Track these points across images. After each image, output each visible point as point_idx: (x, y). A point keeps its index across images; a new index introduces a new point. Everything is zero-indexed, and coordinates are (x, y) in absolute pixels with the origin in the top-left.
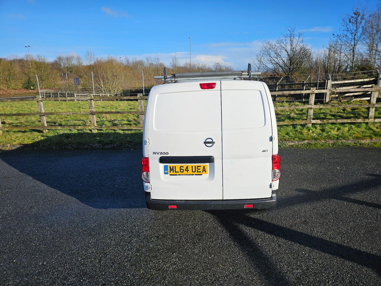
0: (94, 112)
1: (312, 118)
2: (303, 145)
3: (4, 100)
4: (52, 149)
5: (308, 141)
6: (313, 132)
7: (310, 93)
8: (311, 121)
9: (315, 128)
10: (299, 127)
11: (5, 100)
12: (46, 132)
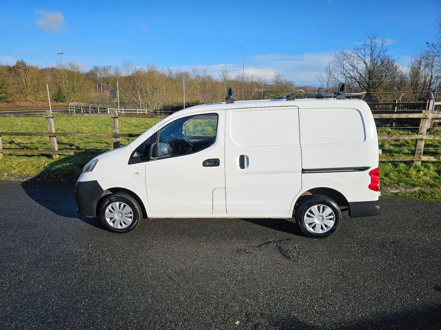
0: (117, 134)
1: (422, 153)
2: (413, 194)
3: (6, 115)
4: (60, 181)
5: (420, 188)
6: (425, 175)
7: (421, 118)
8: (421, 157)
9: (427, 169)
10: (402, 165)
11: (8, 115)
12: (56, 158)
